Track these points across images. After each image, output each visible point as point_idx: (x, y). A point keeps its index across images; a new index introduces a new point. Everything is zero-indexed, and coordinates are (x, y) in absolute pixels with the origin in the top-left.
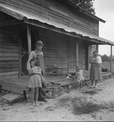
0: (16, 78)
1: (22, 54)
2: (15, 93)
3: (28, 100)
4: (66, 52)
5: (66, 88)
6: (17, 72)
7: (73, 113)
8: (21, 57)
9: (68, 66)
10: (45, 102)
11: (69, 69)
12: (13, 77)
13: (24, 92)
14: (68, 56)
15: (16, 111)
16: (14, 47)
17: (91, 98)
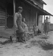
0: (4, 30)
1: (7, 16)
2: (5, 38)
3: (13, 42)
4: (29, 18)
5: (31, 36)
6: (4, 26)
7: (43, 49)
8: (7, 18)
9: (30, 25)
10: (23, 43)
11: (30, 27)
12: (2, 29)
13: (11, 37)
14: (30, 20)
15: (8, 48)
16: (3, 12)
17: (47, 41)
